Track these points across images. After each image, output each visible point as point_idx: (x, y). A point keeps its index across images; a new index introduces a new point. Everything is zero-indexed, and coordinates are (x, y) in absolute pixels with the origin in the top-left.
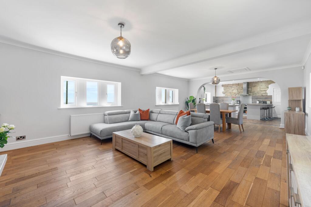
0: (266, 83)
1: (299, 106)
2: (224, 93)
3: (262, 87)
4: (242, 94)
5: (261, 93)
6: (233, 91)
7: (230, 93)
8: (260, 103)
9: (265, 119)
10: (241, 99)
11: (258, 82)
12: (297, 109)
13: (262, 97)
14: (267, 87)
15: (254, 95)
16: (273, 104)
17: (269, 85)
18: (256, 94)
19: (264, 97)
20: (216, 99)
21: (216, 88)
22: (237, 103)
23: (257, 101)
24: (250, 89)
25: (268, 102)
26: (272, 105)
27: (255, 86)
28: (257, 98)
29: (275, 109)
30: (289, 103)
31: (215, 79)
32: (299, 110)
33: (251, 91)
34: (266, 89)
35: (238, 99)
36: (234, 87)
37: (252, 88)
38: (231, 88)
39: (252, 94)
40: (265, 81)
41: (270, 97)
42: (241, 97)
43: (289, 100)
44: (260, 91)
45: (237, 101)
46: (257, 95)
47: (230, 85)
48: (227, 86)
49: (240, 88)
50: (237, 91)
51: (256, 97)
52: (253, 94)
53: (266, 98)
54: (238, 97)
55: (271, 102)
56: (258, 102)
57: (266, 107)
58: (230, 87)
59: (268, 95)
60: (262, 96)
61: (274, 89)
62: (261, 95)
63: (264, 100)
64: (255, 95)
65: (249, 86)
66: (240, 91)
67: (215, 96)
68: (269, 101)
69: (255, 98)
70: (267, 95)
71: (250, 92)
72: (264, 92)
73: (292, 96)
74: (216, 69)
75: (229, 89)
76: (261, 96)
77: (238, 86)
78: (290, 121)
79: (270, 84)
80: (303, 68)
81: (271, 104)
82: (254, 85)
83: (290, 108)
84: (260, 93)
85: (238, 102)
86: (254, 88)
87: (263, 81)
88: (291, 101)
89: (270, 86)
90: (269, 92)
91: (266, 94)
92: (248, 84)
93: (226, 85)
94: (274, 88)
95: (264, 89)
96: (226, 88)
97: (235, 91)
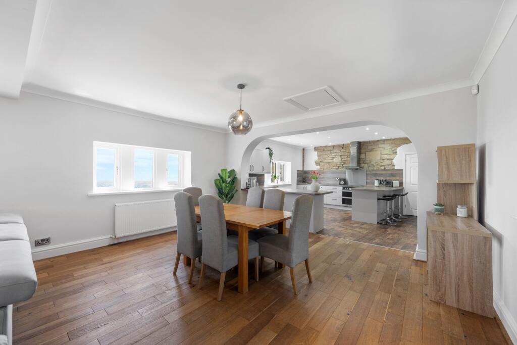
0: (392, 144)
1: (465, 203)
2: (317, 164)
3: (384, 152)
4: (349, 165)
5: (383, 164)
6: (334, 160)
7: (329, 163)
8: (380, 183)
9: (387, 222)
10: (348, 176)
11: (378, 141)
12: (461, 212)
13: (383, 172)
14: (394, 151)
15: (370, 168)
16: (404, 186)
17: (397, 147)
18: (374, 166)
19: (389, 172)
20: (305, 175)
21: (303, 153)
22: (340, 184)
23: (376, 181)
24: (363, 156)
25: (396, 184)
26: (402, 190)
27: (372, 150)
28: (376, 175)
29: (409, 199)
30: (438, 190)
31: (240, 118)
32: (466, 215)
33: (366, 160)
34: (391, 157)
35: (342, 177)
36: (335, 151)
37: (367, 153)
38: (331, 153)
39: (366, 166)
40: (390, 140)
41: (400, 173)
42: (347, 172)
43: (438, 184)
44: (381, 161)
45: (340, 180)
46: (375, 169)
47: (330, 149)
48: (324, 150)
49: (347, 154)
50: (340, 161)
51: (374, 172)
52: (369, 166)
53: (392, 175)
54: (341, 173)
55: (401, 184)
56: (376, 183)
57: (392, 194)
58: (329, 152)
59: (396, 168)
60: (385, 169)
61: (406, 157)
62: (383, 168)
63: (388, 179)
64: (373, 169)
65: (362, 151)
66: (345, 159)
67: (302, 170)
68: (396, 180)
69: (373, 174)
70: (394, 169)
71: (363, 163)
72: (389, 162)
73: (448, 171)
74: (241, 86)
75: (326, 156)
76: (382, 170)
77: (342, 151)
78: (444, 255)
79: (400, 146)
80: (475, 91)
81: (401, 188)
82: (370, 148)
83: (441, 205)
84: (381, 164)
85: (342, 183)
86: (371, 153)
87: (387, 140)
88: (443, 187)
89: (399, 150)
90: (398, 162)
91: (392, 167)
92: (360, 145)
93: (321, 147)
94: (406, 155)
95: (388, 157)
96: (321, 153)
97: (337, 160)
